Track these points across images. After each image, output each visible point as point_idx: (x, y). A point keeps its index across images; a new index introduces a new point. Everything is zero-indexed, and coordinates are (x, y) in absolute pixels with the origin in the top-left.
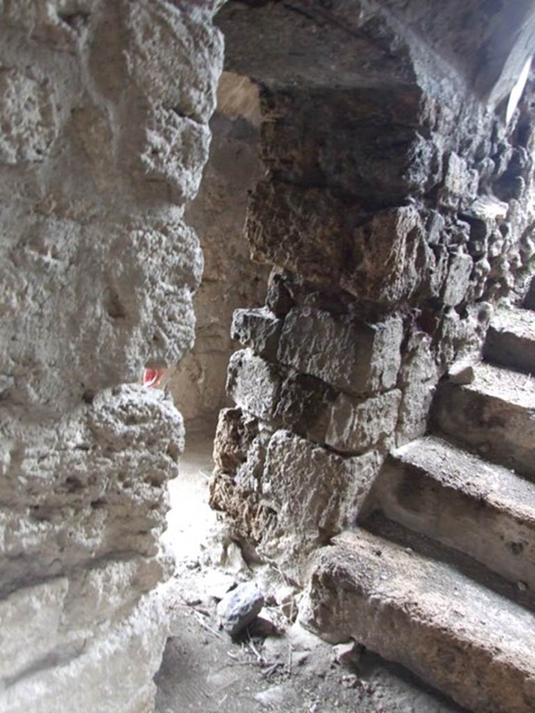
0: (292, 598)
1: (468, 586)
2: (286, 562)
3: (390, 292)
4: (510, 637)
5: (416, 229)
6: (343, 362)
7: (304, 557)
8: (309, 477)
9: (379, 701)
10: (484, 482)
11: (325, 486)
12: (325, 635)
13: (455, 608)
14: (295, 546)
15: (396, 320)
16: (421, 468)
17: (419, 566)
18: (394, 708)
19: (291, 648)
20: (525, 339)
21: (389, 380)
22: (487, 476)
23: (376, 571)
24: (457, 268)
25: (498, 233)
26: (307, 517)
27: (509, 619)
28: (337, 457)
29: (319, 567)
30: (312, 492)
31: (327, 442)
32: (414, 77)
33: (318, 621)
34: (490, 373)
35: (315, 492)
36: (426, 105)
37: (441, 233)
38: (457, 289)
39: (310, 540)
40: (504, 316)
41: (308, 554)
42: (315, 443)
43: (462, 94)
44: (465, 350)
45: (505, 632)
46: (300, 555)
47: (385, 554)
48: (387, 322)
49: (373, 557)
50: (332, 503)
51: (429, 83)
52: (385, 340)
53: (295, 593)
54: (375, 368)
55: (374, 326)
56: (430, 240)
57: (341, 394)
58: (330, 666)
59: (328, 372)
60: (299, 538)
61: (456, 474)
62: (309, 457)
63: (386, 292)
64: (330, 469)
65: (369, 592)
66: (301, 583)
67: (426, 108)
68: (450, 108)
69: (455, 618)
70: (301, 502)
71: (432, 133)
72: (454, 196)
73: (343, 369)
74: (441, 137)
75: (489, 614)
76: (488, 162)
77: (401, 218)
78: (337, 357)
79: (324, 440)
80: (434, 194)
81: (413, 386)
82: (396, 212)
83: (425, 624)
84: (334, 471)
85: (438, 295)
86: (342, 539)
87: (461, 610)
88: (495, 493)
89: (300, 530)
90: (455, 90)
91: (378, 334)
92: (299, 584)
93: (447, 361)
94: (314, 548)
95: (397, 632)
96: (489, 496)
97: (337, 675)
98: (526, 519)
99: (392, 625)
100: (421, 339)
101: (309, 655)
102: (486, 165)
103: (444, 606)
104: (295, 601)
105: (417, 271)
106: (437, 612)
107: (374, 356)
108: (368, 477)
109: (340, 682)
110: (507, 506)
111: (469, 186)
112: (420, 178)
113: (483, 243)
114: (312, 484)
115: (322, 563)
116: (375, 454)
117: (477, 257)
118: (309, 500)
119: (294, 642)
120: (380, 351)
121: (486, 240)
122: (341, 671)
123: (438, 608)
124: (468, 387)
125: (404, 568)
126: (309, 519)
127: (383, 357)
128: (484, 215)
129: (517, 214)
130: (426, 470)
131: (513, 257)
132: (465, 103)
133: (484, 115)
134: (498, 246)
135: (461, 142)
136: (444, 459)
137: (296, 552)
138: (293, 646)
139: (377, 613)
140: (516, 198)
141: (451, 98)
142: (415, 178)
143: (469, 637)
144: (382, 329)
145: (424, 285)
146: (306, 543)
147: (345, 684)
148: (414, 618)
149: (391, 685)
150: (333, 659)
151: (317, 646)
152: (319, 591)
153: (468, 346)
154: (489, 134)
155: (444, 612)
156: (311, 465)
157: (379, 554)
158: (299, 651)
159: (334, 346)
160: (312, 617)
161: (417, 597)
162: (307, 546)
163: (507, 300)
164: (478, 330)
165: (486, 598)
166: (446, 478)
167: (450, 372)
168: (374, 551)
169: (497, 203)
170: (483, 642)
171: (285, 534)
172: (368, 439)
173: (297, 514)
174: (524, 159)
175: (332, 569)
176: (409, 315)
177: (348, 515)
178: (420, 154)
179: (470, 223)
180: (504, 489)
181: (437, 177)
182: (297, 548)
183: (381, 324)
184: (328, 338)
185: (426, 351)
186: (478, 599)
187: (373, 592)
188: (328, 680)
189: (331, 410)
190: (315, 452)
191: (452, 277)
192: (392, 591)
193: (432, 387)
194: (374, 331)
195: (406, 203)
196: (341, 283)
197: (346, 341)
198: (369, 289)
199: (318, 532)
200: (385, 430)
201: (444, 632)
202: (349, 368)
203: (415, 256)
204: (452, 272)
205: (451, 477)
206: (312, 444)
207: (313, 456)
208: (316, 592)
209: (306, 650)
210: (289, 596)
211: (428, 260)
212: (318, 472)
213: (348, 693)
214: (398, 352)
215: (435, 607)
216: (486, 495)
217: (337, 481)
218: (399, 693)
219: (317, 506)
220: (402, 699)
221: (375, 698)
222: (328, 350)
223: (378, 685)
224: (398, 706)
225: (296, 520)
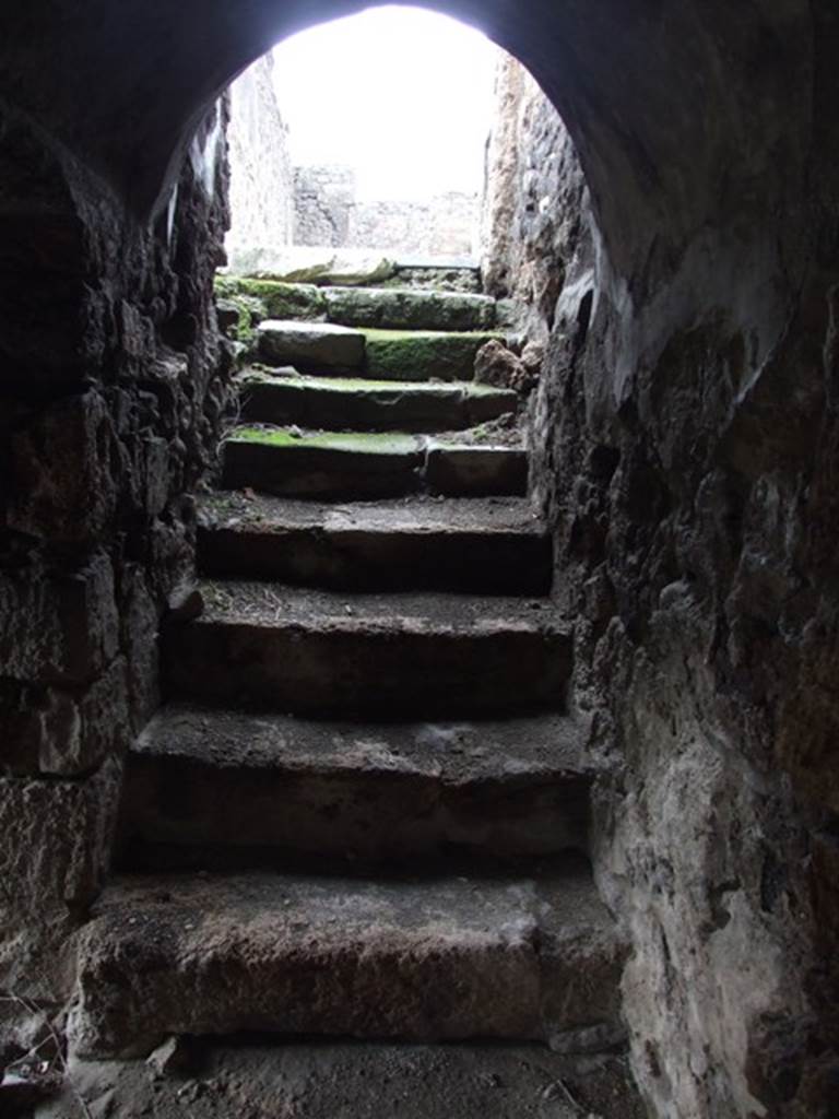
0: (50, 1027)
1: (295, 886)
2: (20, 980)
3: (93, 520)
4: (366, 922)
5: (104, 421)
6: (43, 641)
7: (51, 956)
8: (28, 832)
9: (238, 1094)
10: (267, 743)
11: (61, 835)
12: (126, 1051)
13: (293, 920)
14: (31, 946)
15: (102, 557)
16: (182, 755)
17: (226, 890)
18: (262, 1089)
19: (81, 1100)
20: (247, 533)
21: (111, 647)
22: (265, 734)
23: (174, 923)
24: (154, 459)
25: (184, 397)
26: (40, 894)
27: (355, 901)
28: (68, 787)
29: (90, 960)
30: (40, 853)
31: (43, 768)
32: (73, 206)
33: (109, 1038)
34: (219, 591)
35: (45, 852)
36: (90, 242)
37: (128, 417)
38: (158, 488)
39: (55, 926)
40: (208, 506)
41: (58, 949)
42: (24, 776)
43: (121, 217)
44: (178, 568)
45: (359, 919)
46: (44, 956)
47: (176, 896)
48: (92, 565)
49: (161, 906)
50: (78, 858)
51: (88, 211)
52: (98, 592)
53: (50, 1018)
54: (94, 636)
55: (80, 577)
56: (120, 431)
57: (49, 690)
58: (152, 1089)
59: (20, 664)
60: (35, 931)
61: (230, 745)
62: (19, 803)
63: (88, 524)
64: (61, 807)
65: (178, 958)
66: (57, 997)
67: (91, 247)
68: (113, 240)
69: (300, 933)
70: (23, 874)
71: (101, 280)
72: (133, 360)
73: (46, 653)
74: (109, 282)
75: (334, 907)
76: (158, 302)
77: (87, 411)
78: (31, 635)
79: (38, 768)
80: (114, 364)
81: (137, 642)
82: (79, 403)
83: (268, 960)
84: (69, 808)
85: (141, 505)
86: (106, 902)
87: (302, 919)
88: (287, 752)
89: (33, 919)
90: (115, 214)
91: (88, 586)
92: (54, 1000)
93: (165, 591)
94: (67, 934)
95: (234, 989)
96: (282, 759)
97: (169, 1095)
98: (334, 770)
99: (224, 985)
100: (134, 573)
101: (114, 1094)
102: (157, 307)
103: (279, 925)
104: (55, 1028)
105: (114, 480)
106: (275, 936)
107: (90, 619)
108: (113, 796)
109: (178, 1102)
110: (307, 763)
111: (146, 341)
112: (97, 347)
113: (172, 414)
114: (35, 841)
115: (92, 951)
116: (113, 759)
117: (169, 436)
118: (37, 867)
119: (83, 1088)
120: (95, 610)
121: (175, 412)
122: (171, 1088)
123: (275, 931)
124: (201, 619)
125: (209, 900)
126: (46, 895)
127: (99, 617)
128: (166, 377)
129: (199, 366)
130: (190, 755)
131: (202, 424)
132: (125, 230)
133: (146, 241)
134: (187, 415)
135: (129, 283)
136: (204, 731)
137: (35, 955)
138: (83, 1096)
139: (198, 979)
140: (192, 343)
141: (112, 227)
142: (93, 348)
143: (322, 947)
144: (92, 577)
145: (125, 495)
146: (50, 933)
147: (184, 1101)
148: (251, 961)
149: (244, 1063)
150: (152, 1077)
151: (120, 1075)
152: (99, 993)
153: (180, 563)
154: (153, 264)
155: (284, 932)
156: (26, 813)
157: (167, 899)
158: (96, 1097)
159: (23, 622)
160: (97, 1036)
161: (244, 931)
162: (53, 938)
163: (203, 483)
164: (187, 536)
165: (321, 890)
166: (219, 756)
167: (172, 607)
168: (158, 898)
169: (174, 355)
170: (342, 945)
171: (7, 937)
172: (104, 742)
173: (21, 897)
174: (192, 290)
175: (113, 951)
176: (114, 545)
177: (102, 863)
178: (93, 315)
179: (156, 394)
180: (292, 743)
181: (114, 340)
182: (35, 948)
183: (87, 571)
184: (8, 611)
185: (141, 588)
186: (312, 895)
187: (183, 954)
188: (159, 1110)
189: (39, 721)
190: (29, 791)
191: (151, 474)
192: (208, 940)
193: (155, 635)
194: (82, 583)
195: (86, 387)
196: (9, 522)
197: (41, 610)
198: (61, 523)
199: (66, 908)
200: (120, 720)
201: (293, 958)
202: (56, 648)
203: (108, 460)
204: (150, 468)
205: (225, 753)
206: (19, 780)
207: (26, 798)
208: (95, 997)
209: (107, 1089)
210: (44, 1026)
211: (123, 460)
212: (42, 818)
213: (195, 1110)
214: (113, 603)
215: (270, 933)
216: (276, 759)
217: (79, 822)
218: (258, 1066)
219: (54, 870)
220: (265, 1072)
221: (232, 1092)
222: (11, 630)
223: (228, 1074)
224: (264, 1083)
225: (21, 906)
